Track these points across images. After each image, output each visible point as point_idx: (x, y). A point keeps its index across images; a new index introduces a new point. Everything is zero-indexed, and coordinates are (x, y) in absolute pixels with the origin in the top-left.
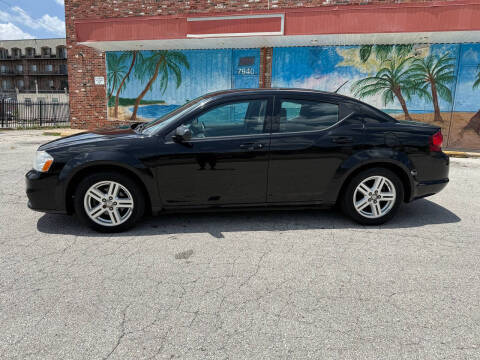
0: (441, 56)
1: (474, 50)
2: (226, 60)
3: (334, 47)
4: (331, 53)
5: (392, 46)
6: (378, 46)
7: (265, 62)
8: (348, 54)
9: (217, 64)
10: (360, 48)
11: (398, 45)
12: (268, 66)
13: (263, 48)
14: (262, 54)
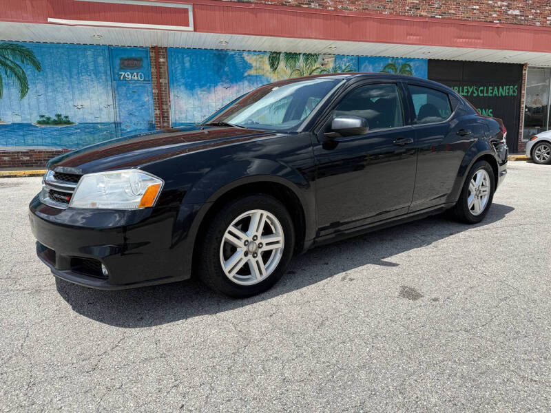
0: (344, 67)
1: (369, 63)
2: (100, 60)
3: (241, 52)
4: (237, 59)
5: (300, 54)
6: (286, 53)
7: (158, 66)
8: (256, 60)
9: (87, 64)
10: (268, 55)
11: (304, 54)
12: (162, 70)
13: (153, 48)
14: (152, 54)
